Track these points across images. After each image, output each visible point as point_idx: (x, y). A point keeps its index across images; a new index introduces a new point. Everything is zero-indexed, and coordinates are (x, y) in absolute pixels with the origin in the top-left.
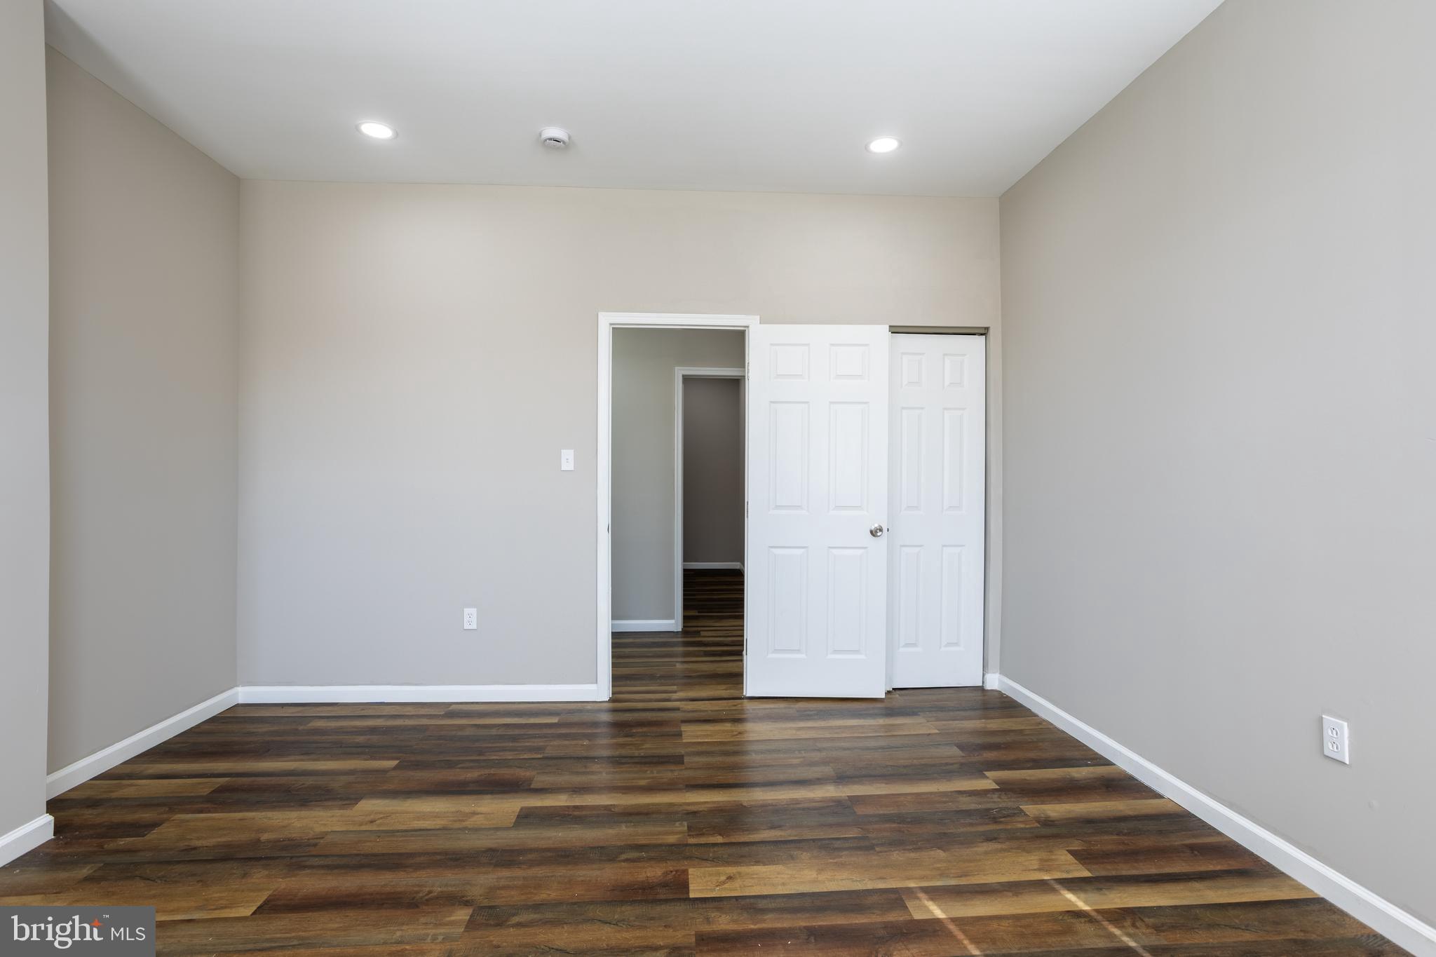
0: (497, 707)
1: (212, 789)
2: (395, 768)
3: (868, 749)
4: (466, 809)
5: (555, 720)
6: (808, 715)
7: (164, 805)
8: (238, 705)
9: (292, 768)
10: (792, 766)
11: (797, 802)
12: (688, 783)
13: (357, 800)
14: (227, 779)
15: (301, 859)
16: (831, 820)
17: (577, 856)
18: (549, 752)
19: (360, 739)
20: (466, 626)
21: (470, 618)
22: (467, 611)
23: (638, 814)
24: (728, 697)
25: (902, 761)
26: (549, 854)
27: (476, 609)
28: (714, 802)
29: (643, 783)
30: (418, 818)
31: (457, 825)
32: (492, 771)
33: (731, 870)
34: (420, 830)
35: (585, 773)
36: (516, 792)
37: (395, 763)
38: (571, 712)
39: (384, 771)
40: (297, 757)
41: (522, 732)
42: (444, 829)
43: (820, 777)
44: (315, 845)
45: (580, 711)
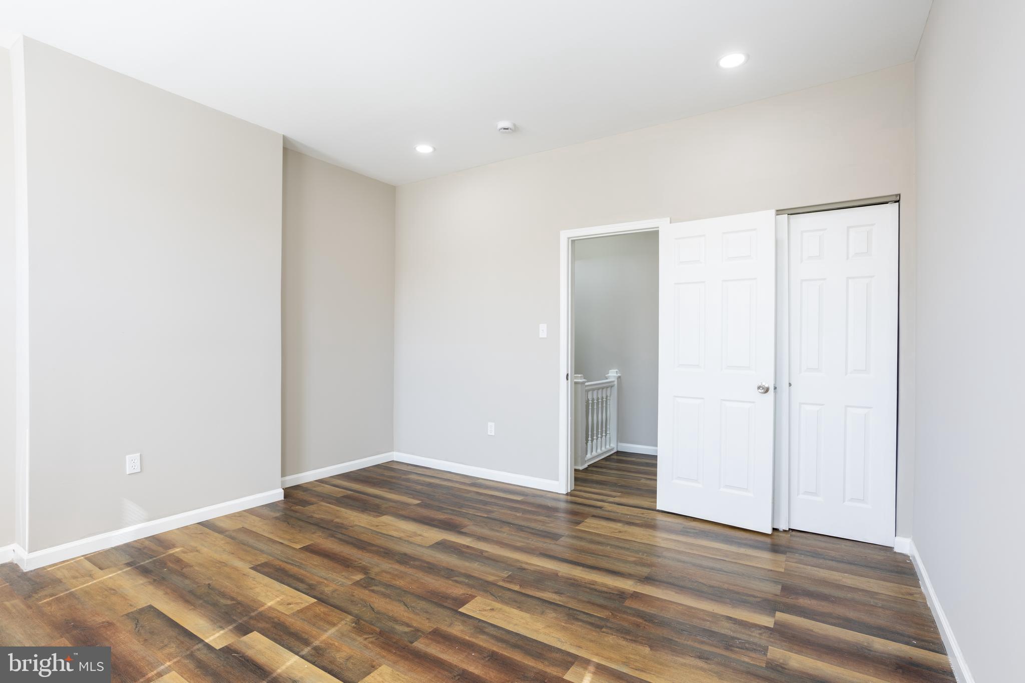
0: (499, 485)
1: (342, 495)
2: (418, 505)
3: (701, 566)
4: (419, 532)
5: (519, 498)
6: (688, 532)
7: (322, 497)
8: (393, 461)
9: (378, 494)
10: (626, 562)
11: (594, 583)
12: (542, 552)
13: (382, 514)
14: (352, 492)
15: (335, 533)
16: (601, 601)
17: (435, 570)
18: (494, 515)
19: (419, 487)
20: (489, 433)
21: (491, 429)
22: (490, 424)
23: (494, 560)
24: (646, 507)
25: (715, 582)
26: (425, 565)
27: (493, 423)
28: (543, 567)
29: (519, 544)
30: (395, 530)
31: (407, 539)
32: (453, 517)
33: (498, 605)
34: (391, 536)
35: (498, 531)
36: (450, 530)
37: (419, 502)
38: (535, 496)
39: (408, 505)
40: (386, 490)
41: (493, 500)
42: (400, 539)
43: (632, 573)
44: (347, 529)
45: (541, 496)
